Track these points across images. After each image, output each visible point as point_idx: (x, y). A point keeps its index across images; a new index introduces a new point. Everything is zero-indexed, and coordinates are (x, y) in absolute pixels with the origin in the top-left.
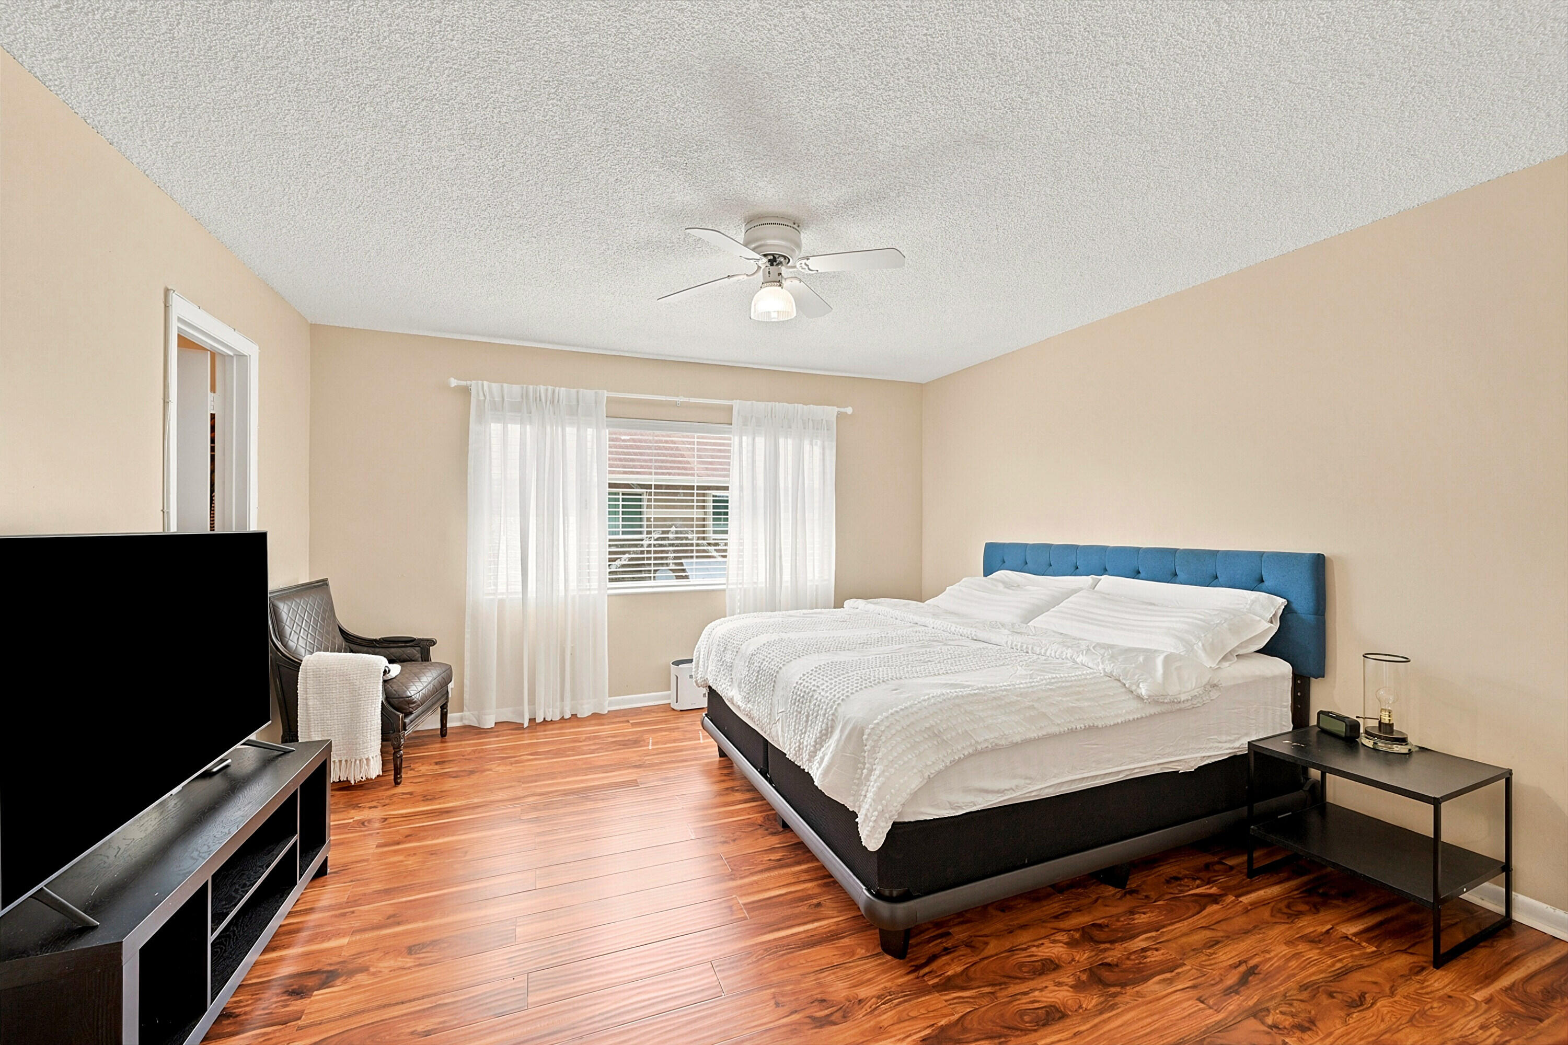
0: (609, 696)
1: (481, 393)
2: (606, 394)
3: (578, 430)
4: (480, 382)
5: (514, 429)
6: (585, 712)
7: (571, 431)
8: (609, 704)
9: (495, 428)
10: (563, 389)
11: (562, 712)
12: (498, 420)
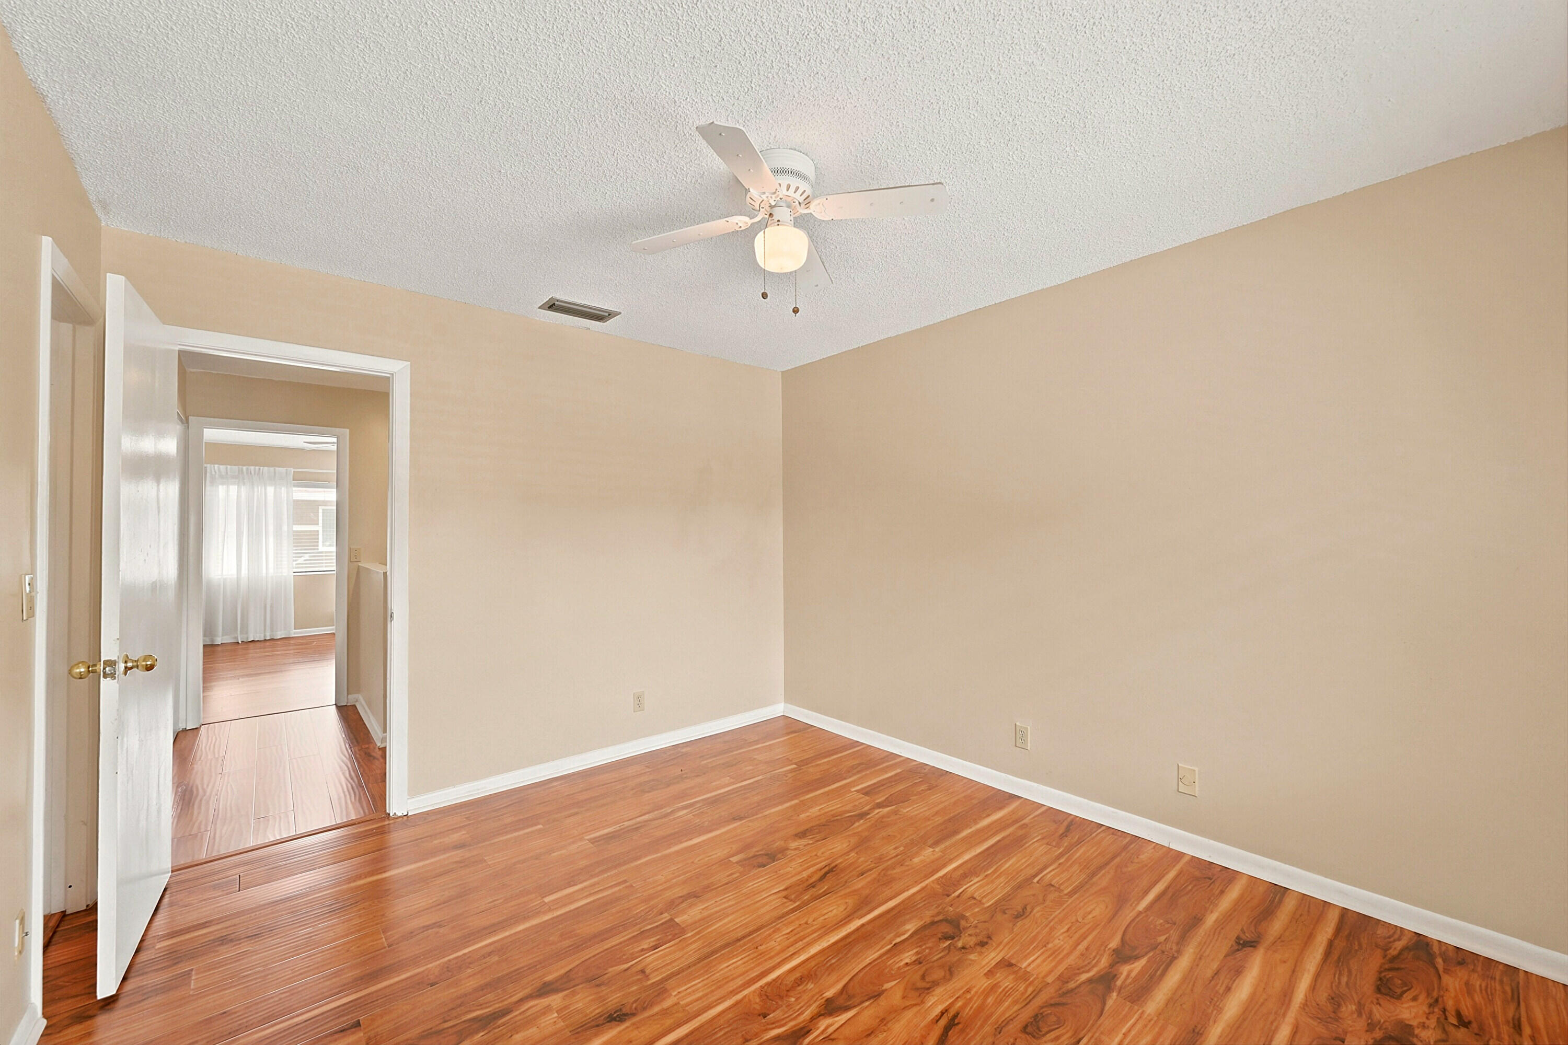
0: (295, 629)
1: (213, 470)
2: (293, 470)
3: (275, 489)
4: (212, 466)
5: (233, 489)
6: (279, 635)
7: (270, 490)
8: (295, 633)
9: (222, 489)
10: (266, 468)
11: (265, 636)
12: (222, 484)
